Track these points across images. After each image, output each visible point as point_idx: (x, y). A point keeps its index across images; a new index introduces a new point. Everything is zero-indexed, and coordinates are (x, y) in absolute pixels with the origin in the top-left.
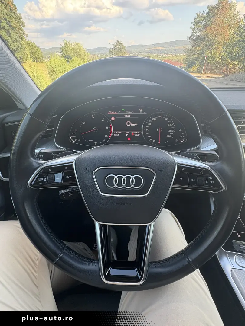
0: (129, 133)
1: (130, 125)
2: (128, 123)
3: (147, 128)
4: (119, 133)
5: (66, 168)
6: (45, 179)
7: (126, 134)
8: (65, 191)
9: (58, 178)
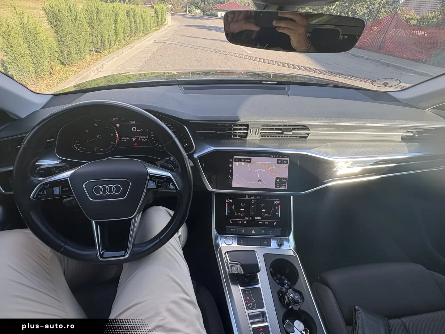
0: (135, 138)
1: (136, 131)
2: (133, 129)
3: (152, 134)
4: (126, 138)
5: (62, 183)
6: (45, 192)
7: (133, 139)
8: (69, 199)
9: (57, 191)
